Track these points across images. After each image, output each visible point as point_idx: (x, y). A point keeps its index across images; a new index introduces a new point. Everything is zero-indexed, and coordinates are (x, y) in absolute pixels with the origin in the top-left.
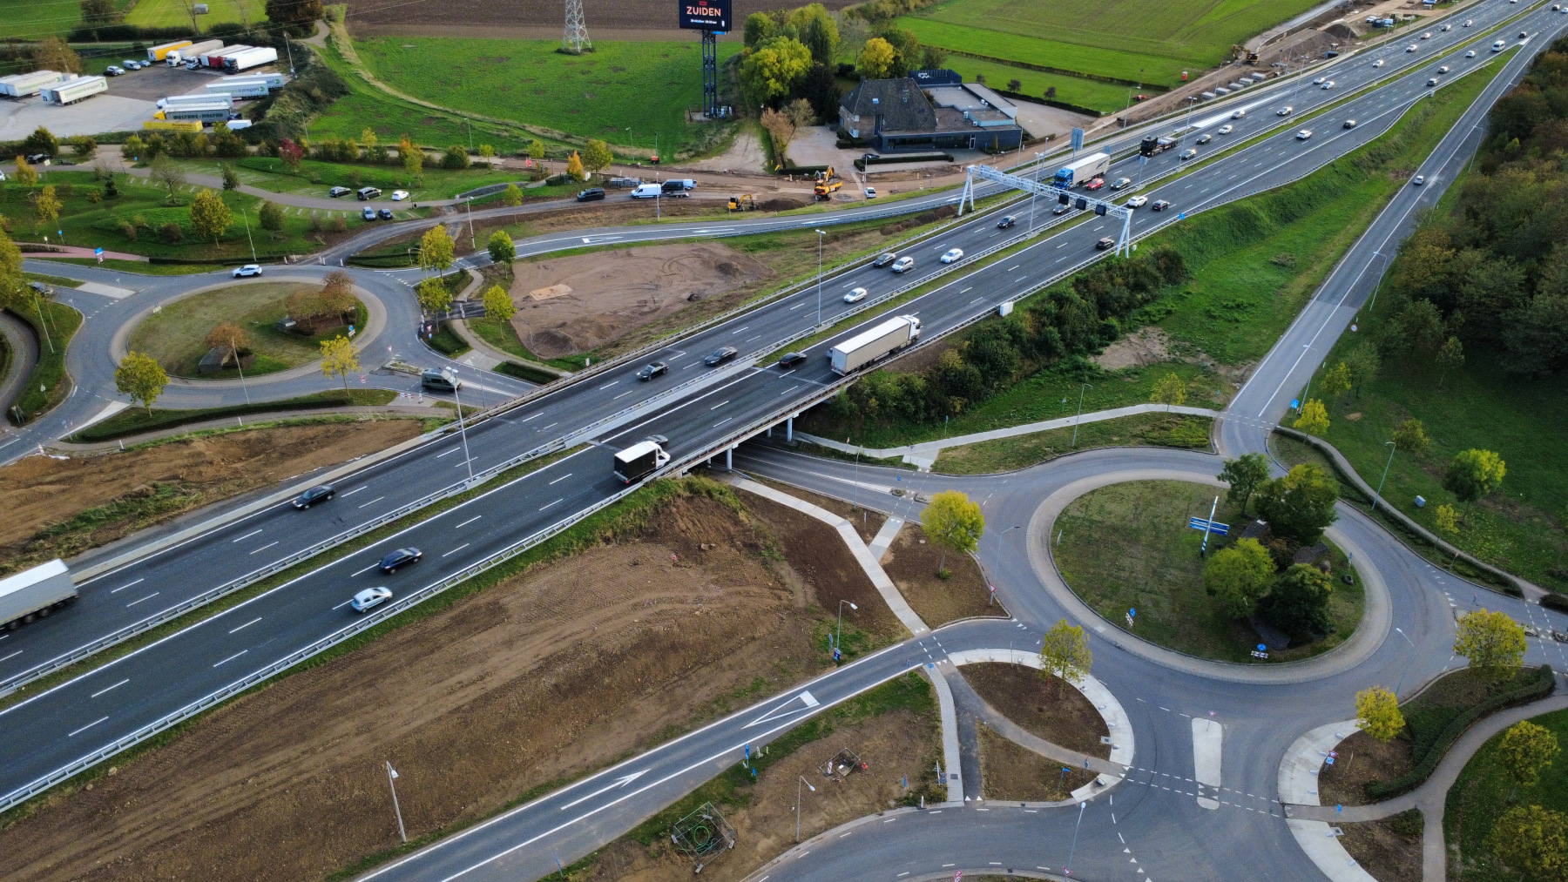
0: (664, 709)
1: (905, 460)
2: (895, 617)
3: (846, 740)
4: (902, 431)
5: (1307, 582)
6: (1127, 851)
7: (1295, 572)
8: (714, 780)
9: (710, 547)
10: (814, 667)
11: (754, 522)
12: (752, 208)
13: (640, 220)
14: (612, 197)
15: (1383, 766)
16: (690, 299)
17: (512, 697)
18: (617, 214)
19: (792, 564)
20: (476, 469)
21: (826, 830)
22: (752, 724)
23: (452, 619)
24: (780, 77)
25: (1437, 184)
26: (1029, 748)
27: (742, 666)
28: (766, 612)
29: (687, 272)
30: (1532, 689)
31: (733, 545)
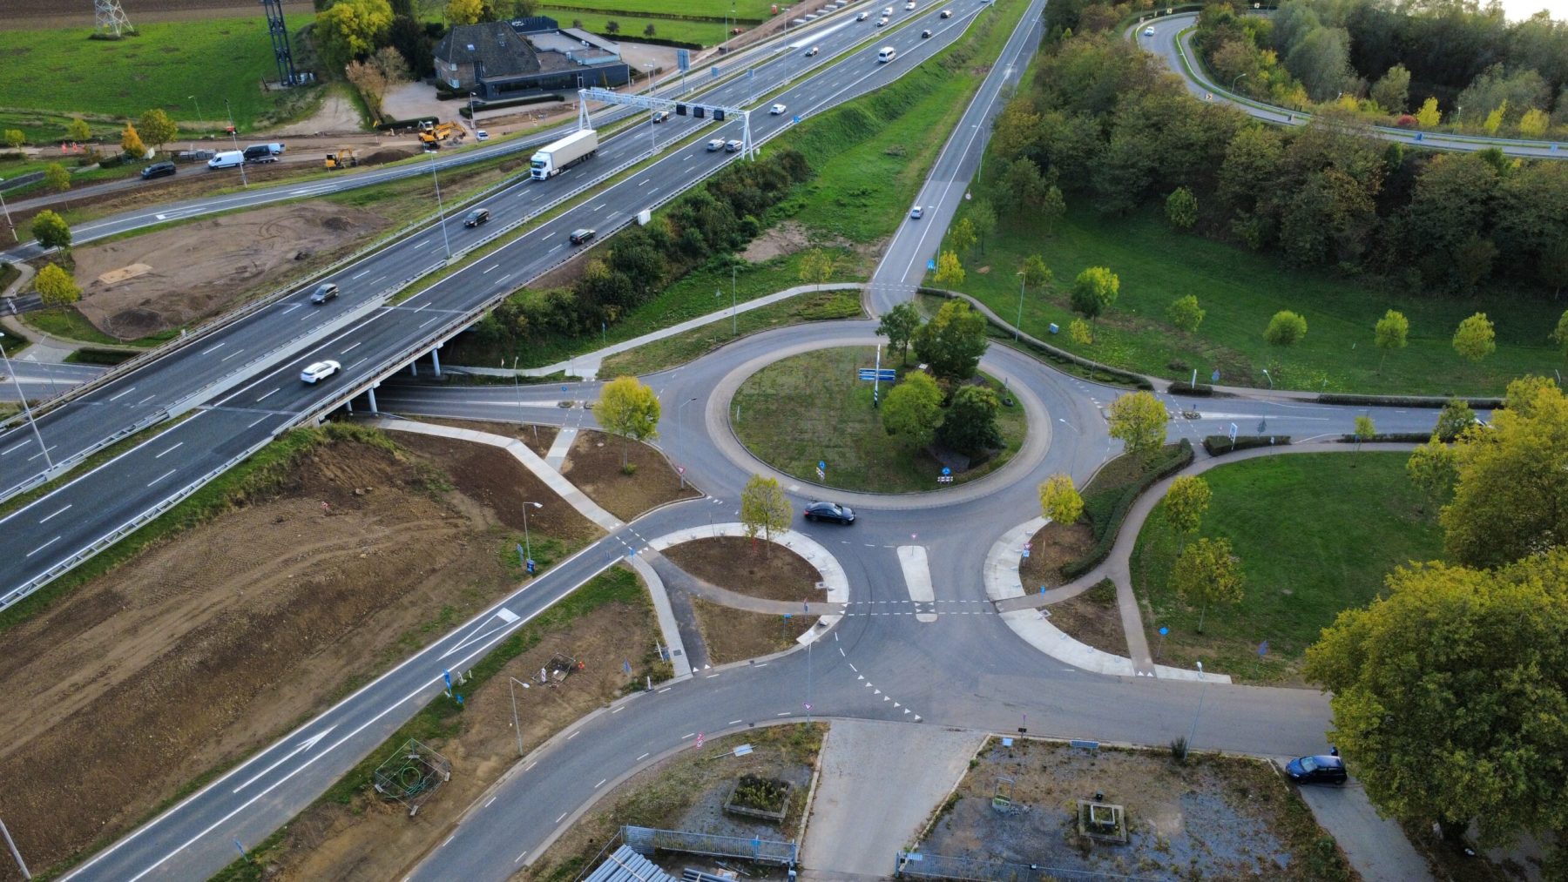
0: (342, 662)
1: (568, 374)
2: (586, 519)
3: (557, 646)
4: (560, 347)
5: (975, 399)
6: (861, 677)
7: (962, 395)
8: (415, 718)
9: (367, 491)
10: (506, 585)
11: (413, 459)
12: (354, 163)
13: (223, 190)
14: (184, 172)
15: (1072, 549)
16: (298, 258)
17: (146, 684)
18: (196, 187)
19: (464, 491)
20: (56, 458)
21: (551, 736)
22: (448, 653)
23: (51, 620)
24: (361, 33)
25: (1012, 75)
26: (747, 609)
27: (427, 599)
28: (442, 543)
29: (288, 233)
30: (1177, 460)
31: (393, 484)
